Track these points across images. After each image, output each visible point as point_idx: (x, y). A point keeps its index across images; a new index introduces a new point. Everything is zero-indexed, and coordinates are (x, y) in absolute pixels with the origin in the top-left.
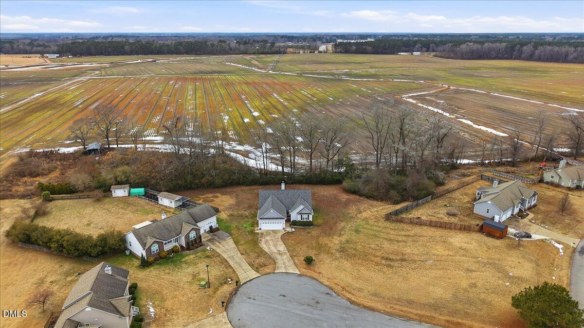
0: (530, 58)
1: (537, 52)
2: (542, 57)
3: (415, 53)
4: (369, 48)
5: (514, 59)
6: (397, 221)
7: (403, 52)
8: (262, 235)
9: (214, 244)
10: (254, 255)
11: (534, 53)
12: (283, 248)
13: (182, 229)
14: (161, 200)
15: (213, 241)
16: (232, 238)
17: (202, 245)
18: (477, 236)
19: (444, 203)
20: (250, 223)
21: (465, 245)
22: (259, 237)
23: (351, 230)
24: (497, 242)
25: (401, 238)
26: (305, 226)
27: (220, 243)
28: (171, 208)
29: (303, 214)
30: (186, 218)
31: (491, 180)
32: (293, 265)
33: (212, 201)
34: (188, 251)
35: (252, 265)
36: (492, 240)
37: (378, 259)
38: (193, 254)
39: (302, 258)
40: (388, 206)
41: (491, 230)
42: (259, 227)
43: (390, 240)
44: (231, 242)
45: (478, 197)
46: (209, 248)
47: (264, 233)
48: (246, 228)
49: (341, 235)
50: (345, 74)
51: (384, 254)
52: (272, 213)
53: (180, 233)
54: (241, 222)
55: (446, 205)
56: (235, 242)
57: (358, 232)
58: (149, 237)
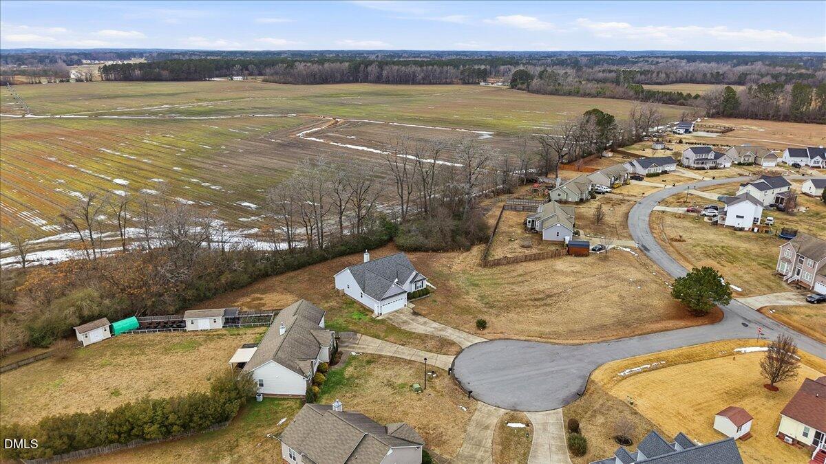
0: (378, 80)
1: (385, 72)
2: (391, 79)
3: (235, 78)
4: (165, 73)
5: (361, 82)
6: (495, 264)
7: (217, 77)
8: (391, 319)
9: (354, 348)
10: (417, 341)
11: (381, 75)
12: (435, 325)
13: (317, 338)
14: (192, 323)
15: (346, 344)
16: (363, 334)
17: (341, 353)
18: (569, 258)
19: (507, 239)
20: (356, 313)
21: (573, 269)
22: (391, 322)
23: (468, 286)
24: (589, 259)
25: (520, 279)
26: (423, 295)
27: (358, 344)
28: (217, 330)
29: (418, 281)
30: (308, 324)
31: (514, 208)
32: (470, 335)
33: (264, 305)
34: (336, 367)
35: (431, 351)
36: (583, 259)
37: (529, 303)
38: (346, 366)
39: (467, 326)
40: (465, 254)
41: (578, 250)
42: (376, 312)
43: (513, 283)
44: (369, 339)
45: (529, 225)
46: (353, 354)
47: (391, 317)
48: (360, 319)
49: (468, 293)
50: (171, 111)
51: (529, 297)
52: (394, 289)
53: (320, 344)
54: (345, 315)
55: (510, 240)
56: (373, 336)
57: (476, 285)
58: (297, 361)
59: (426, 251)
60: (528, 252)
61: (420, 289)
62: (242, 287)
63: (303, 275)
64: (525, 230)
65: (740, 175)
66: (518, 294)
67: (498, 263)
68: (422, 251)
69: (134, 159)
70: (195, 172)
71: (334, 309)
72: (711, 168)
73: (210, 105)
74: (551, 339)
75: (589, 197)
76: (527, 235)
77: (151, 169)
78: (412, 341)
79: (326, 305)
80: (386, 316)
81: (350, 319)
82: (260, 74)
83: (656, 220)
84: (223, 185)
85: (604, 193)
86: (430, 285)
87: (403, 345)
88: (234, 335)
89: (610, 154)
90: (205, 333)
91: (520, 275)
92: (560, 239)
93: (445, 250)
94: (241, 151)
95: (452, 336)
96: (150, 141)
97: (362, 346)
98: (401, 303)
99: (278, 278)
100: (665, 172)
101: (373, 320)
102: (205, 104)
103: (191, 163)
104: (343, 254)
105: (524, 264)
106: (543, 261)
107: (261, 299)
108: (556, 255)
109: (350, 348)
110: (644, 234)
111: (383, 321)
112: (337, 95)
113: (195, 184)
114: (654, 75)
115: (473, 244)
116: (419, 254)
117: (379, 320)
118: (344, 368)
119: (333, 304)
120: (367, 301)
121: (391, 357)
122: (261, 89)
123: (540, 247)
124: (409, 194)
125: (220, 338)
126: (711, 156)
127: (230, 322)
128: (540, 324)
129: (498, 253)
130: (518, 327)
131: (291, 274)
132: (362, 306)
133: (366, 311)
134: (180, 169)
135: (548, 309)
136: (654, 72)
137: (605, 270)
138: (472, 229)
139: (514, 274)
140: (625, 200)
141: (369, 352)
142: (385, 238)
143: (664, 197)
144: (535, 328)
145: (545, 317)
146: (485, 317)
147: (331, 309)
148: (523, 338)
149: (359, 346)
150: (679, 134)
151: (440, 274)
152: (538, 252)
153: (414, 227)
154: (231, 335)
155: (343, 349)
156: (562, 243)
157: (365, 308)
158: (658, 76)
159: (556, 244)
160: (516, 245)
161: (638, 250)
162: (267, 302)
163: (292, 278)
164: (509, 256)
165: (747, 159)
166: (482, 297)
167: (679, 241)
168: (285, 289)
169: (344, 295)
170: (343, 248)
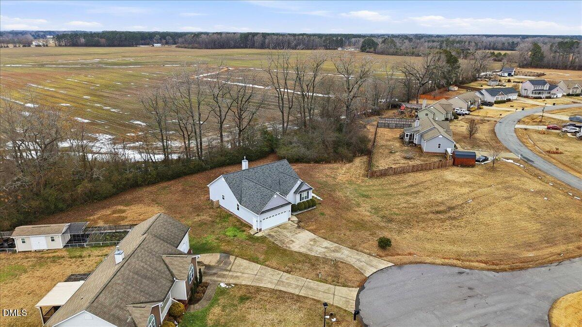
0: (262, 46)
3: (156, 45)
4: (103, 41)
5: (249, 48)
6: (381, 175)
7: (142, 45)
8: (273, 237)
9: (224, 276)
10: (306, 267)
11: (265, 42)
12: (326, 243)
13: (171, 267)
14: (24, 242)
15: (214, 271)
16: (237, 256)
17: (206, 285)
18: (455, 169)
19: (387, 151)
20: (230, 228)
21: (464, 179)
22: (272, 240)
23: (358, 197)
24: (477, 170)
25: (412, 190)
26: (309, 207)
27: (230, 271)
28: (55, 251)
29: (303, 191)
30: (158, 247)
31: (388, 126)
32: (371, 258)
33: (123, 219)
34: (197, 306)
35: (325, 281)
36: (470, 169)
37: (431, 216)
38: (212, 305)
39: (366, 245)
40: (348, 165)
41: (463, 161)
42: (255, 228)
43: (406, 194)
44: (245, 263)
45: (407, 139)
46: (223, 285)
47: (272, 234)
48: (235, 236)
49: (358, 205)
50: (99, 63)
51: (428, 210)
52: (276, 199)
53: (173, 275)
54: (217, 231)
55: (391, 152)
56: (249, 260)
57: (367, 196)
58: (130, 308)
59: (308, 162)
60: (411, 163)
61: (305, 200)
62: (106, 198)
63: (177, 186)
64: (403, 144)
65: (574, 103)
66: (415, 206)
67: (384, 174)
68: (304, 162)
69: (52, 91)
70: (101, 100)
71: (205, 224)
72: (547, 98)
73: (132, 60)
74: (472, 261)
75: (453, 118)
76: (406, 148)
77: (63, 97)
78: (299, 266)
79: (197, 219)
80: (266, 232)
81: (222, 236)
82: (175, 43)
83: (522, 136)
84: (122, 109)
85: (463, 115)
86: (315, 196)
87: (288, 272)
88: (75, 257)
89: (456, 88)
90: (38, 255)
91: (412, 186)
92: (441, 150)
93: (328, 161)
94: (146, 86)
95: (349, 258)
96: (72, 80)
97: (235, 274)
98: (284, 216)
99: (149, 189)
100: (509, 100)
101: (251, 238)
102: (128, 59)
103: (101, 93)
104: (223, 165)
105: (412, 174)
106: (430, 172)
107: (124, 211)
108: (442, 166)
109: (219, 276)
110: (520, 148)
111: (263, 239)
112: (231, 55)
113: (98, 108)
114: (467, 43)
115: (355, 156)
116: (301, 166)
117: (258, 238)
118: (209, 309)
119: (205, 217)
120: (245, 214)
121: (273, 291)
122: (174, 51)
123: (422, 158)
124: (290, 108)
125: (54, 262)
126: (547, 87)
127: (76, 240)
128: (453, 242)
129: (382, 163)
130: (428, 246)
131: (165, 184)
132: (239, 220)
133: (244, 226)
134: (89, 97)
135: (455, 222)
136: (465, 42)
137: (498, 180)
138: (354, 140)
139: (405, 185)
140: (485, 120)
141: (244, 283)
142: (267, 149)
143: (520, 118)
144: (448, 247)
145: (454, 233)
146: (386, 234)
147: (202, 224)
148: (438, 261)
149: (231, 273)
150: (504, 76)
151: (325, 185)
152: (422, 163)
153: (295, 139)
154: (71, 258)
155: (210, 278)
156: (444, 155)
157: (242, 223)
158: (469, 44)
159: (437, 156)
160: (398, 156)
161: (521, 161)
162: (129, 215)
163: (164, 188)
164: (393, 166)
165: (575, 90)
166: (376, 210)
167: (557, 153)
168: (153, 200)
169: (219, 207)
170: (223, 158)
